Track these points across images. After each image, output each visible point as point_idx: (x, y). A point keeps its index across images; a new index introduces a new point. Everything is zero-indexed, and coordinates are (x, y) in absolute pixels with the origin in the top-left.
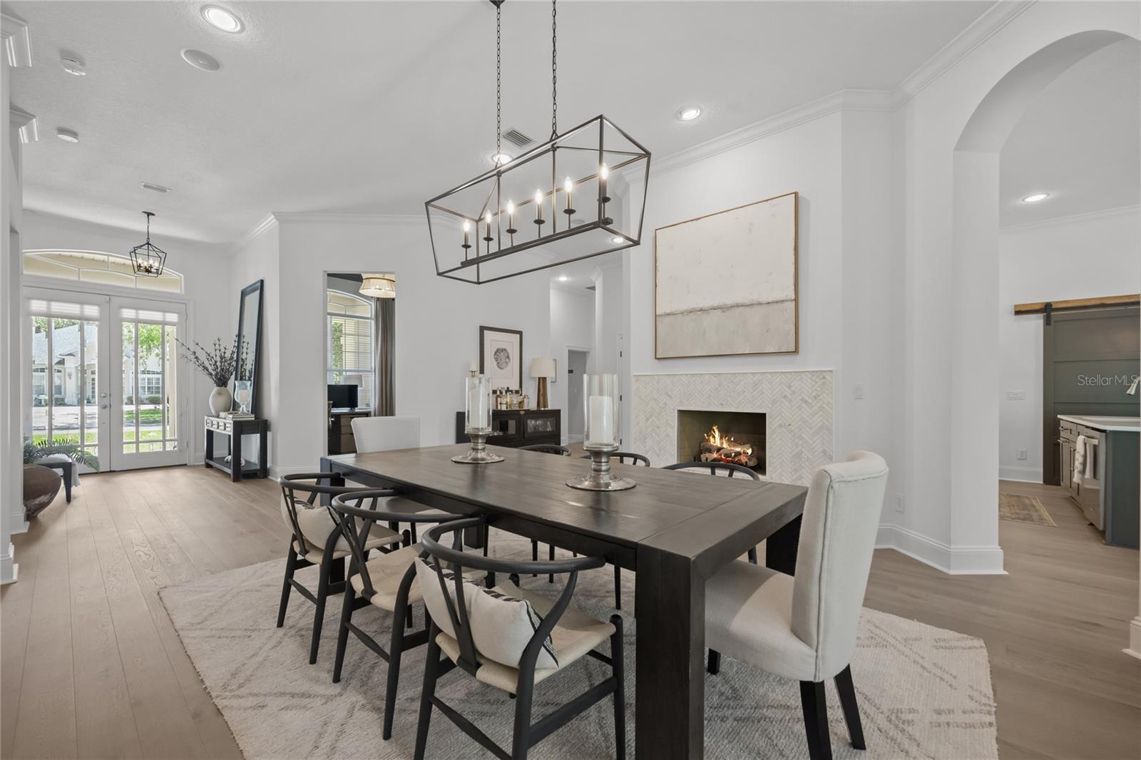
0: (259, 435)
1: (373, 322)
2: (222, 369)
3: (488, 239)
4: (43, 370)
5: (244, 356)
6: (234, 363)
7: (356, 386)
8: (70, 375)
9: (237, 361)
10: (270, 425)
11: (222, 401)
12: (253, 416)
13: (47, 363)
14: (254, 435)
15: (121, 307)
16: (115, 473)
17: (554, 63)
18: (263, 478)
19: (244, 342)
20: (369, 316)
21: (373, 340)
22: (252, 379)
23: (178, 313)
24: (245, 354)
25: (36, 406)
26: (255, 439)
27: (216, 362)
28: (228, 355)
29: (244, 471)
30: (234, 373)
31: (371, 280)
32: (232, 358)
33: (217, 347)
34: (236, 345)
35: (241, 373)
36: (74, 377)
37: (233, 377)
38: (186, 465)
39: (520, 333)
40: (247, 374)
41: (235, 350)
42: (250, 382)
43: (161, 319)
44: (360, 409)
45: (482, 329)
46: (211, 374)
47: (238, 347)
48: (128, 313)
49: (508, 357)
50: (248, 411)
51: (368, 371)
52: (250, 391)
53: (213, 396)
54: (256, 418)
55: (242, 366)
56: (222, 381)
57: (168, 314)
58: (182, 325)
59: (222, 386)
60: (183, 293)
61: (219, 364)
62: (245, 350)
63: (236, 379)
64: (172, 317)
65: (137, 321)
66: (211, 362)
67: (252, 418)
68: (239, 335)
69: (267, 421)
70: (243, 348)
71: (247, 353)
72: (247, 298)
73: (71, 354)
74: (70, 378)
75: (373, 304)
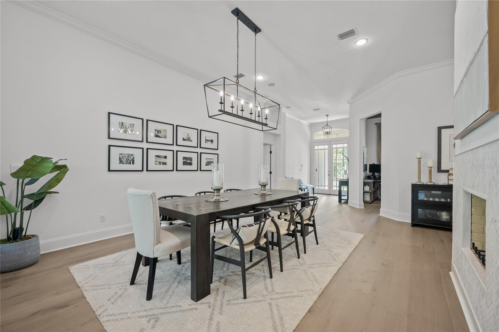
3: (259, 116)
15: (333, 145)
16: (331, 195)
17: (238, 46)
43: (343, 146)
65: (337, 148)
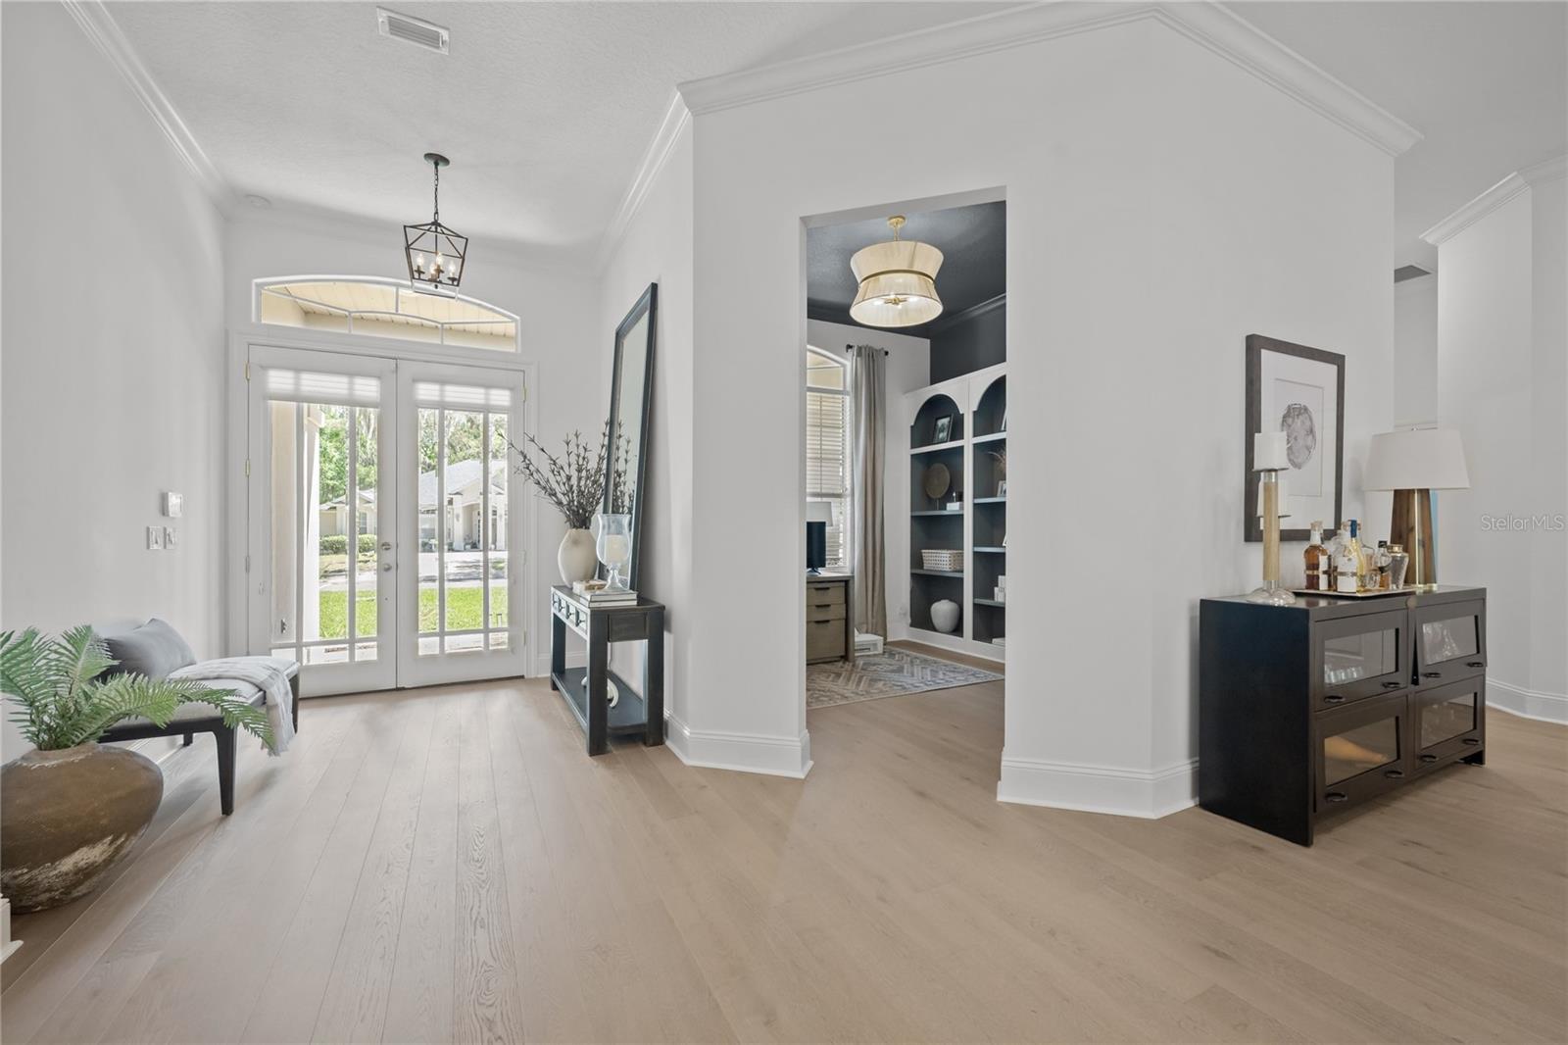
0: (645, 642)
1: (848, 400)
2: (581, 493)
4: (433, 512)
5: (621, 466)
6: (602, 480)
7: (823, 524)
8: (458, 516)
9: (607, 476)
10: (670, 614)
11: (579, 556)
12: (635, 596)
13: (436, 503)
14: (636, 643)
15: (415, 380)
16: (404, 692)
18: (654, 744)
19: (620, 436)
20: (841, 389)
21: (848, 434)
22: (634, 512)
23: (511, 389)
24: (622, 461)
25: (424, 551)
26: (639, 648)
27: (569, 478)
28: (593, 465)
29: (616, 729)
30: (602, 500)
31: (881, 277)
32: (599, 470)
33: (572, 447)
34: (606, 443)
35: (615, 500)
36: (461, 519)
37: (600, 507)
38: (522, 677)
39: (1338, 360)
40: (627, 503)
41: (604, 453)
42: (628, 516)
43: (482, 402)
44: (830, 570)
45: (1254, 346)
46: (560, 503)
47: (609, 447)
48: (426, 391)
49: (1311, 431)
50: (623, 582)
51: (838, 496)
52: (628, 538)
53: (564, 549)
54: (641, 600)
55: (616, 485)
56: (580, 519)
57: (494, 392)
58: (517, 410)
59: (581, 527)
60: (519, 351)
61: (574, 481)
62: (622, 453)
63: (605, 511)
64: (501, 397)
65: (442, 406)
66: (558, 478)
67: (630, 600)
68: (612, 423)
69: (663, 608)
70: (618, 448)
71: (626, 461)
72: (627, 342)
73: (457, 493)
74: (458, 520)
75: (848, 364)
